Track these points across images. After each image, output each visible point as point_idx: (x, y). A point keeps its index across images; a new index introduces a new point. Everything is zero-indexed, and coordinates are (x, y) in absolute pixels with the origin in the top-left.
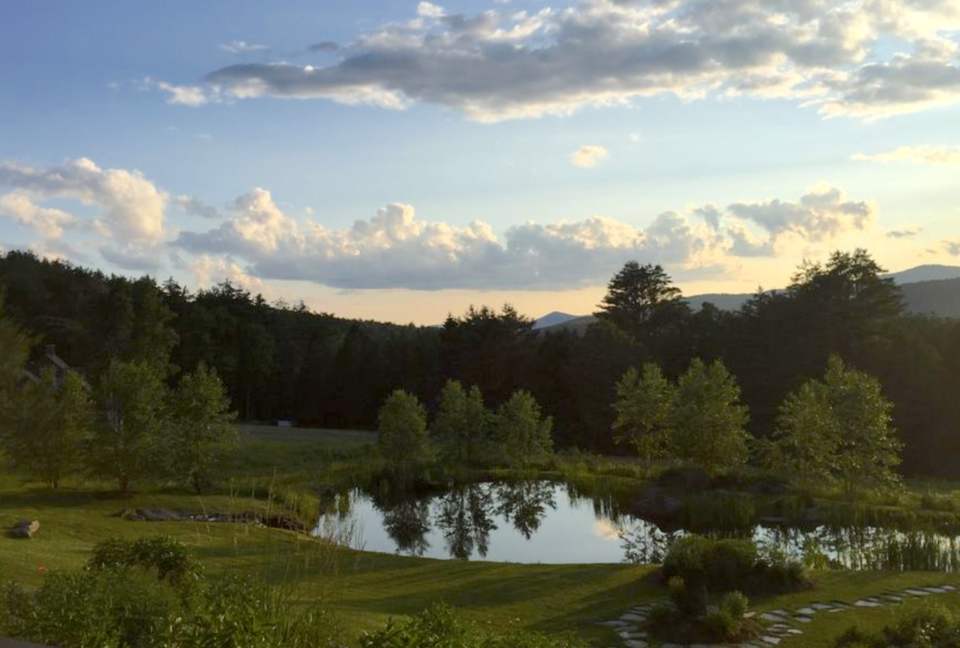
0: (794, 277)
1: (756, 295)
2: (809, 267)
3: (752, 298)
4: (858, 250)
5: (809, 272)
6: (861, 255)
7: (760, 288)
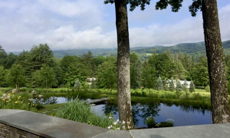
0: (32, 48)
1: (23, 52)
2: (35, 47)
3: (22, 53)
4: (45, 44)
5: (35, 48)
6: (46, 45)
7: (24, 50)
